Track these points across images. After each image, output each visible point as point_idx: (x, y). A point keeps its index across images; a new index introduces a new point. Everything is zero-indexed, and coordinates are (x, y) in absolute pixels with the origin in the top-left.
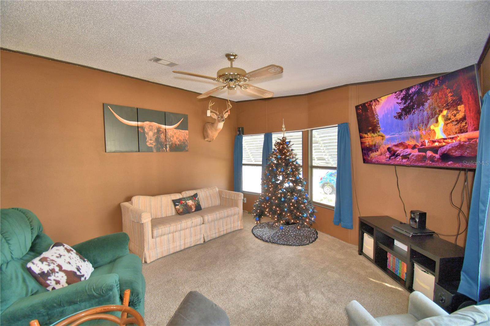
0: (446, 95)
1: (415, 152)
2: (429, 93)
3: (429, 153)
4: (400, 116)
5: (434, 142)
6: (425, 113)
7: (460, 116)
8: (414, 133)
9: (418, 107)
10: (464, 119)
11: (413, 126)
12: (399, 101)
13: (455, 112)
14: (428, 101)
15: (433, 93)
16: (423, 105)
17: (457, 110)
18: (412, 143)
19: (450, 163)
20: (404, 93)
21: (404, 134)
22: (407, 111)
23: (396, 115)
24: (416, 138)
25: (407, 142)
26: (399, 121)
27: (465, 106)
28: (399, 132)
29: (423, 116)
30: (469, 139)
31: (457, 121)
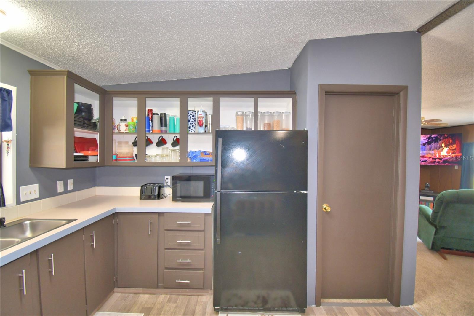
0: (449, 141)
1: (431, 160)
2: (441, 138)
3: (437, 160)
4: (424, 145)
5: (441, 156)
6: (438, 145)
7: (454, 148)
8: (431, 152)
9: (435, 142)
10: (455, 149)
11: (431, 149)
12: (425, 139)
13: (452, 147)
14: (441, 141)
15: (443, 139)
16: (438, 142)
17: (453, 146)
18: (430, 156)
19: (447, 164)
20: (428, 136)
21: (425, 152)
22: (429, 143)
23: (422, 144)
24: (432, 154)
25: (426, 156)
26: (423, 146)
27: (456, 145)
28: (423, 151)
29: (437, 146)
30: (456, 156)
31: (452, 150)
